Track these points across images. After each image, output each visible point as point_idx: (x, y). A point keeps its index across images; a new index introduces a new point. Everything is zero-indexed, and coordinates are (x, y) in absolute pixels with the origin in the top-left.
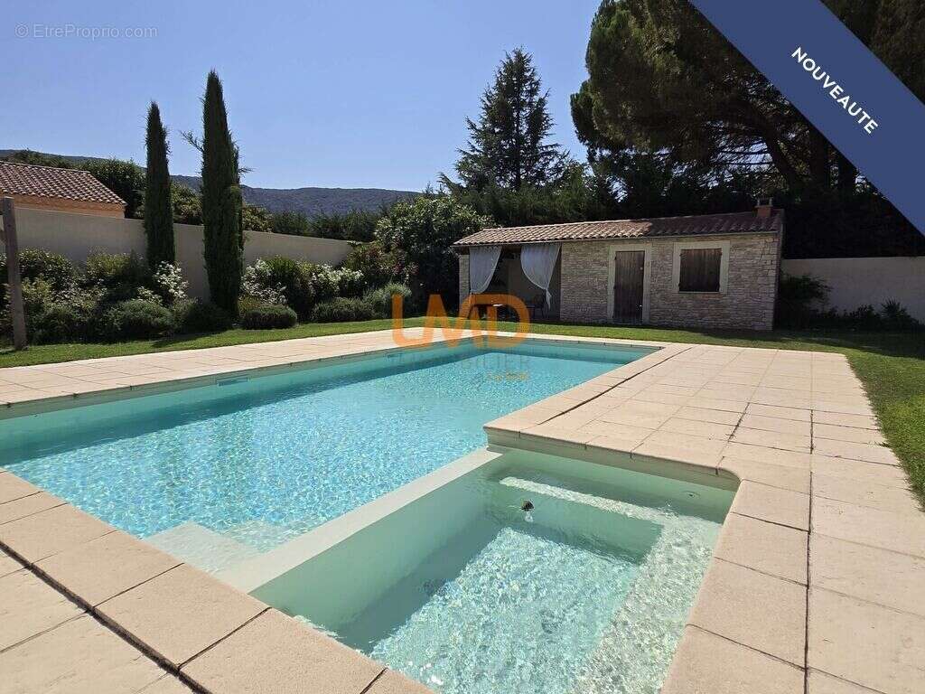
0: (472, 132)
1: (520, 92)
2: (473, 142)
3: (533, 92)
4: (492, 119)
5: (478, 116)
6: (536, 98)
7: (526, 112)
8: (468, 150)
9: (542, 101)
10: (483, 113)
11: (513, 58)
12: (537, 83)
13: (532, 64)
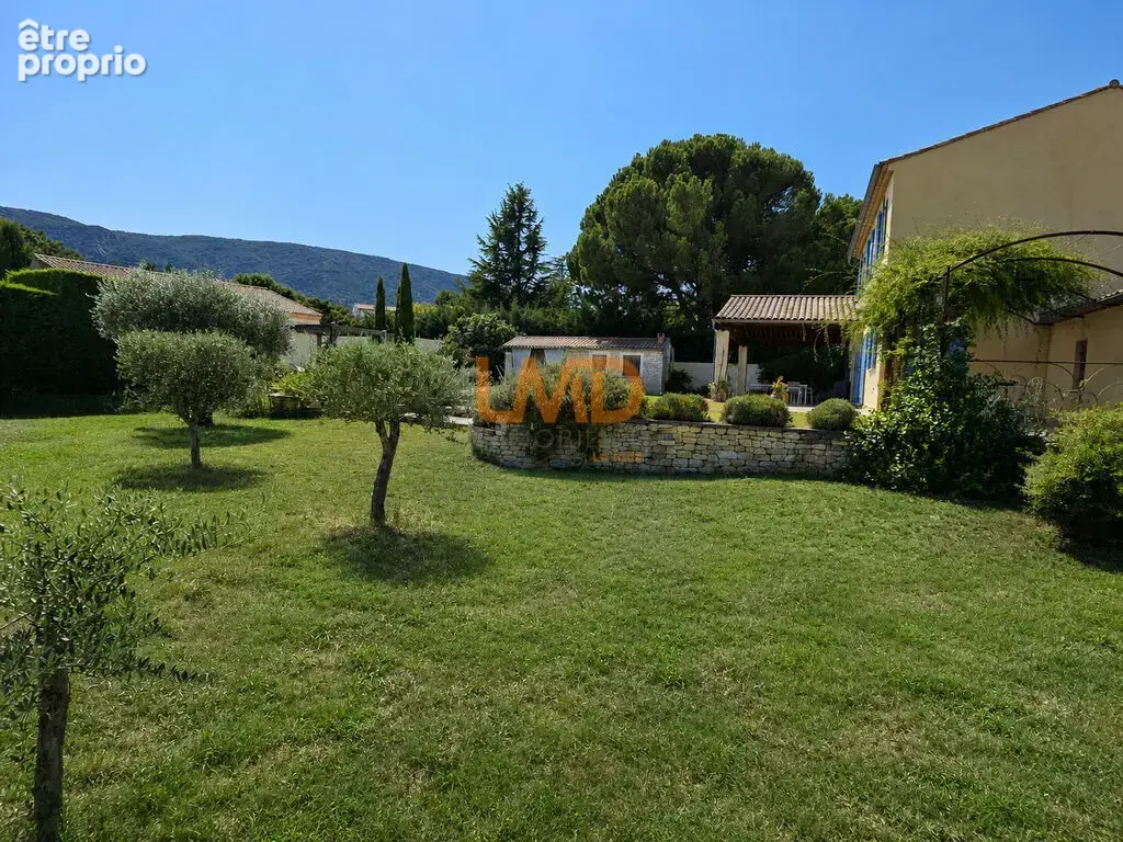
0: (481, 246)
1: (521, 217)
2: (482, 254)
3: (530, 219)
4: (499, 237)
5: (487, 233)
6: (533, 225)
7: (524, 233)
8: (478, 260)
9: (537, 227)
10: (491, 233)
11: (515, 190)
12: (535, 213)
13: (530, 197)
